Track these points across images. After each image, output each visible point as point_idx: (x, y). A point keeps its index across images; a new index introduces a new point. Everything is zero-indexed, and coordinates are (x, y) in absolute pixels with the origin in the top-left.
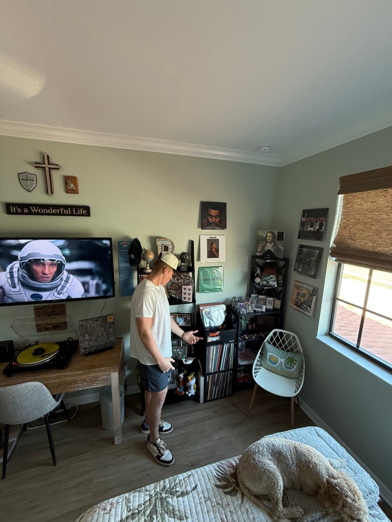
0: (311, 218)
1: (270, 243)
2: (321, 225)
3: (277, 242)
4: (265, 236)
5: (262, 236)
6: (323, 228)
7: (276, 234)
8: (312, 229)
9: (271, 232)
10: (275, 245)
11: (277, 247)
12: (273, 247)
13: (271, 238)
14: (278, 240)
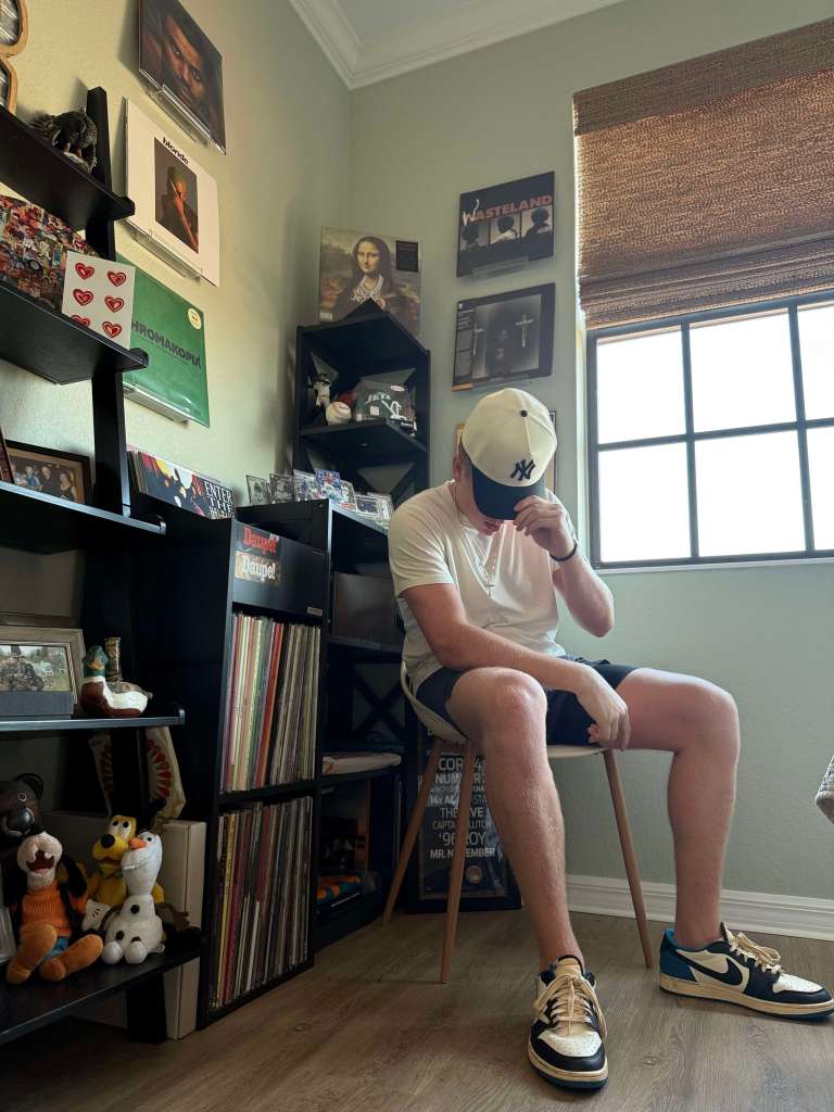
0: (497, 209)
1: (373, 276)
2: (539, 218)
3: (398, 276)
4: (349, 250)
5: (339, 251)
6: (549, 221)
7: (392, 249)
8: (509, 235)
9: (371, 239)
10: (389, 286)
11: (398, 292)
12: (383, 291)
13: (373, 260)
14: (398, 268)
